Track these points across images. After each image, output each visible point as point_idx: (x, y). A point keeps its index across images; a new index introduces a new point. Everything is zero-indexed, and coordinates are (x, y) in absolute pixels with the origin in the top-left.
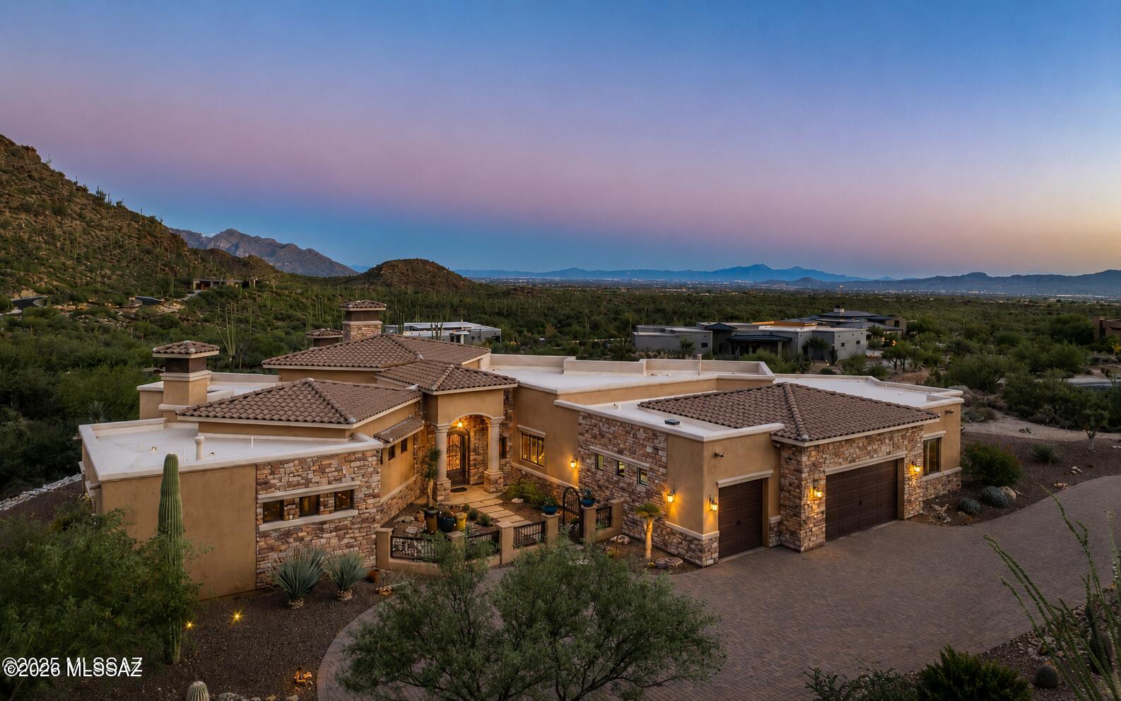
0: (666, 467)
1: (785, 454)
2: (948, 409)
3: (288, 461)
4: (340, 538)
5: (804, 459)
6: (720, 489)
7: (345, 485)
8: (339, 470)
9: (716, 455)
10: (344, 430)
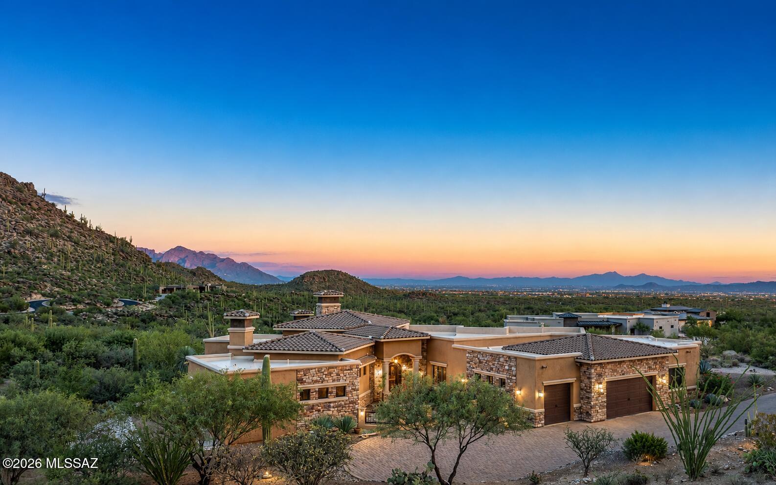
0: (515, 376)
1: (584, 369)
2: (688, 350)
3: (312, 369)
4: (339, 411)
5: (593, 371)
6: (545, 386)
7: (341, 383)
8: (338, 375)
9: (543, 367)
10: (338, 355)
